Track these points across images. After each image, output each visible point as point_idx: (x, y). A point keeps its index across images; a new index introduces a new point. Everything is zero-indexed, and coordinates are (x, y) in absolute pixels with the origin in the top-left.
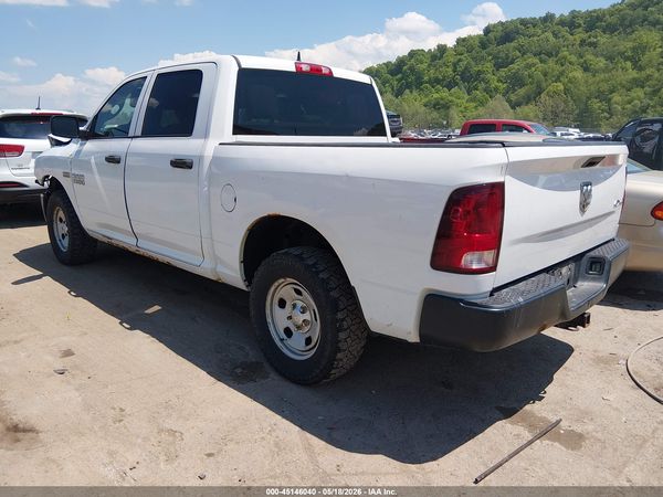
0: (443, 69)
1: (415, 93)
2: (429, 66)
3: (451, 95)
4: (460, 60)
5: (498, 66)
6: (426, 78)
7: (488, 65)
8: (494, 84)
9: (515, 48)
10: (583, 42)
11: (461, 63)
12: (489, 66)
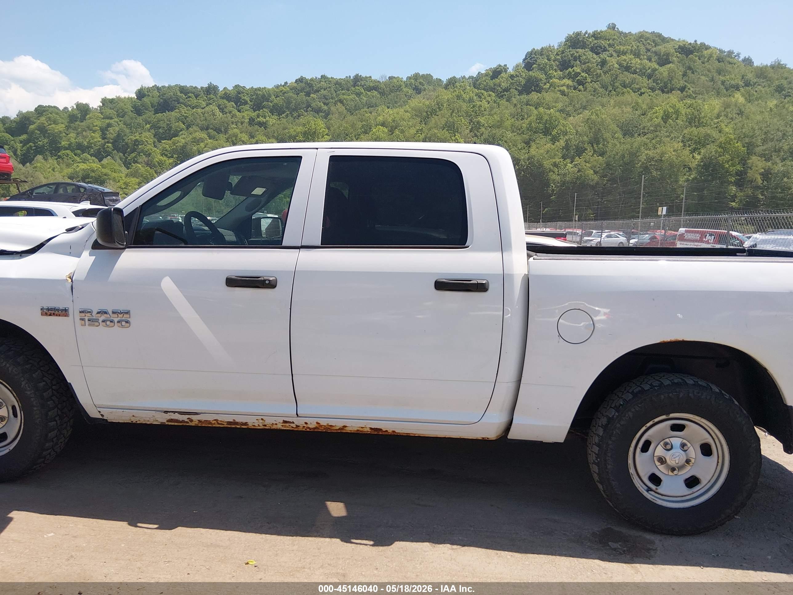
0: (88, 133)
1: (52, 161)
2: (68, 127)
3: (103, 166)
4: (109, 125)
5: (159, 137)
6: (64, 143)
7: (147, 134)
8: (158, 157)
9: (178, 120)
10: (252, 121)
11: (111, 130)
12: (147, 136)
